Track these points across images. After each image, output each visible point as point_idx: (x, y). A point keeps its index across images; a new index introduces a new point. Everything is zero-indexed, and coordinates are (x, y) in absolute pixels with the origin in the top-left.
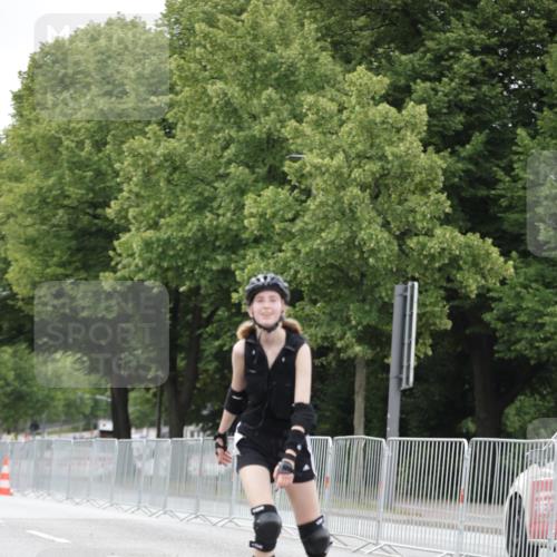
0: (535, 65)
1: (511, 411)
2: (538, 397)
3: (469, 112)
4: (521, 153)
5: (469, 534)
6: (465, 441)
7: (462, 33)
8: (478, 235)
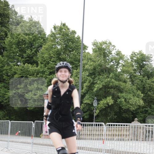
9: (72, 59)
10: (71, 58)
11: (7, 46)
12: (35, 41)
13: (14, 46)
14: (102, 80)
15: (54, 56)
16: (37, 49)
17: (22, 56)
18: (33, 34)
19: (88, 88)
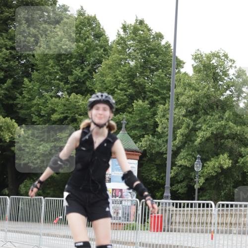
0: (30, 55)
1: (22, 186)
2: (32, 180)
3: (6, 71)
4: (26, 88)
5: (9, 233)
6: (8, 197)
7: (2, 41)
8: (9, 118)
9: (156, 85)
10: (155, 83)
11: (37, 62)
12: (89, 53)
13: (51, 62)
14: (210, 123)
15: (123, 80)
16: (92, 67)
17: (65, 81)
18: (85, 40)
19: (185, 137)
